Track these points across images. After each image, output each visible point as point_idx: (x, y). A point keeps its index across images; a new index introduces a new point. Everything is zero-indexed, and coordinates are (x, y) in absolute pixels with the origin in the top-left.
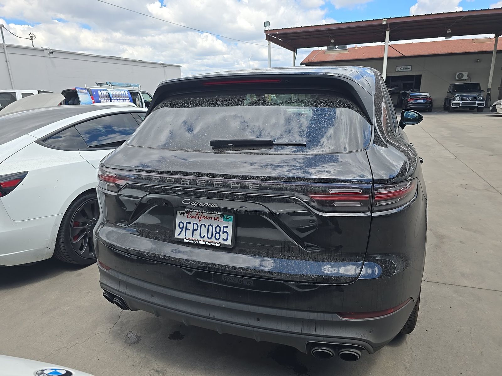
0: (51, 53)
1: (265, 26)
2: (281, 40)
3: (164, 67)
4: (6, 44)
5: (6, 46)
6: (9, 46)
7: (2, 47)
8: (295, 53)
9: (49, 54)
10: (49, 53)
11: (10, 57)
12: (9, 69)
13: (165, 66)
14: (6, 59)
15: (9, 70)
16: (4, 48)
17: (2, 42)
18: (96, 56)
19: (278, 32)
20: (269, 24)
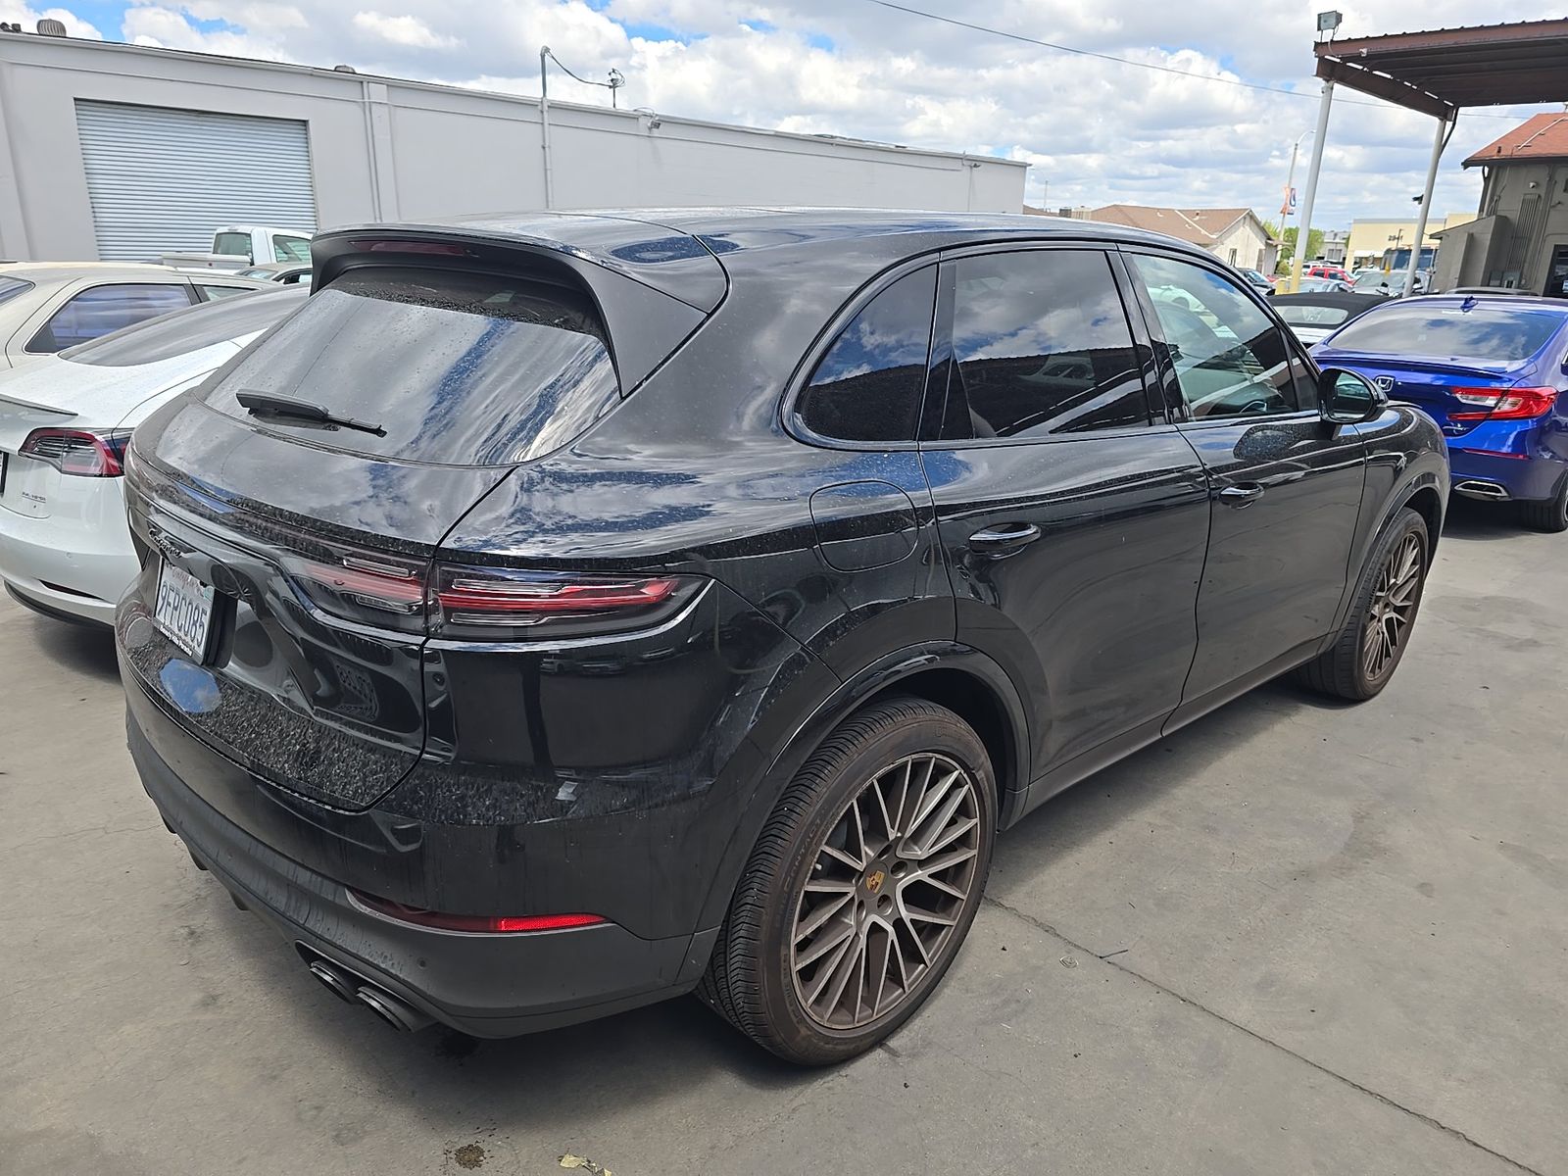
0: (657, 125)
1: (1319, 29)
2: (1389, 76)
3: (971, 167)
4: (548, 101)
5: (549, 107)
6: (556, 107)
7: (539, 107)
8: (1449, 124)
9: (650, 129)
10: (649, 124)
11: (556, 135)
12: (548, 167)
13: (975, 166)
14: (544, 141)
15: (546, 170)
16: (542, 112)
17: (542, 95)
18: (772, 133)
19: (1364, 51)
20: (1334, 21)
